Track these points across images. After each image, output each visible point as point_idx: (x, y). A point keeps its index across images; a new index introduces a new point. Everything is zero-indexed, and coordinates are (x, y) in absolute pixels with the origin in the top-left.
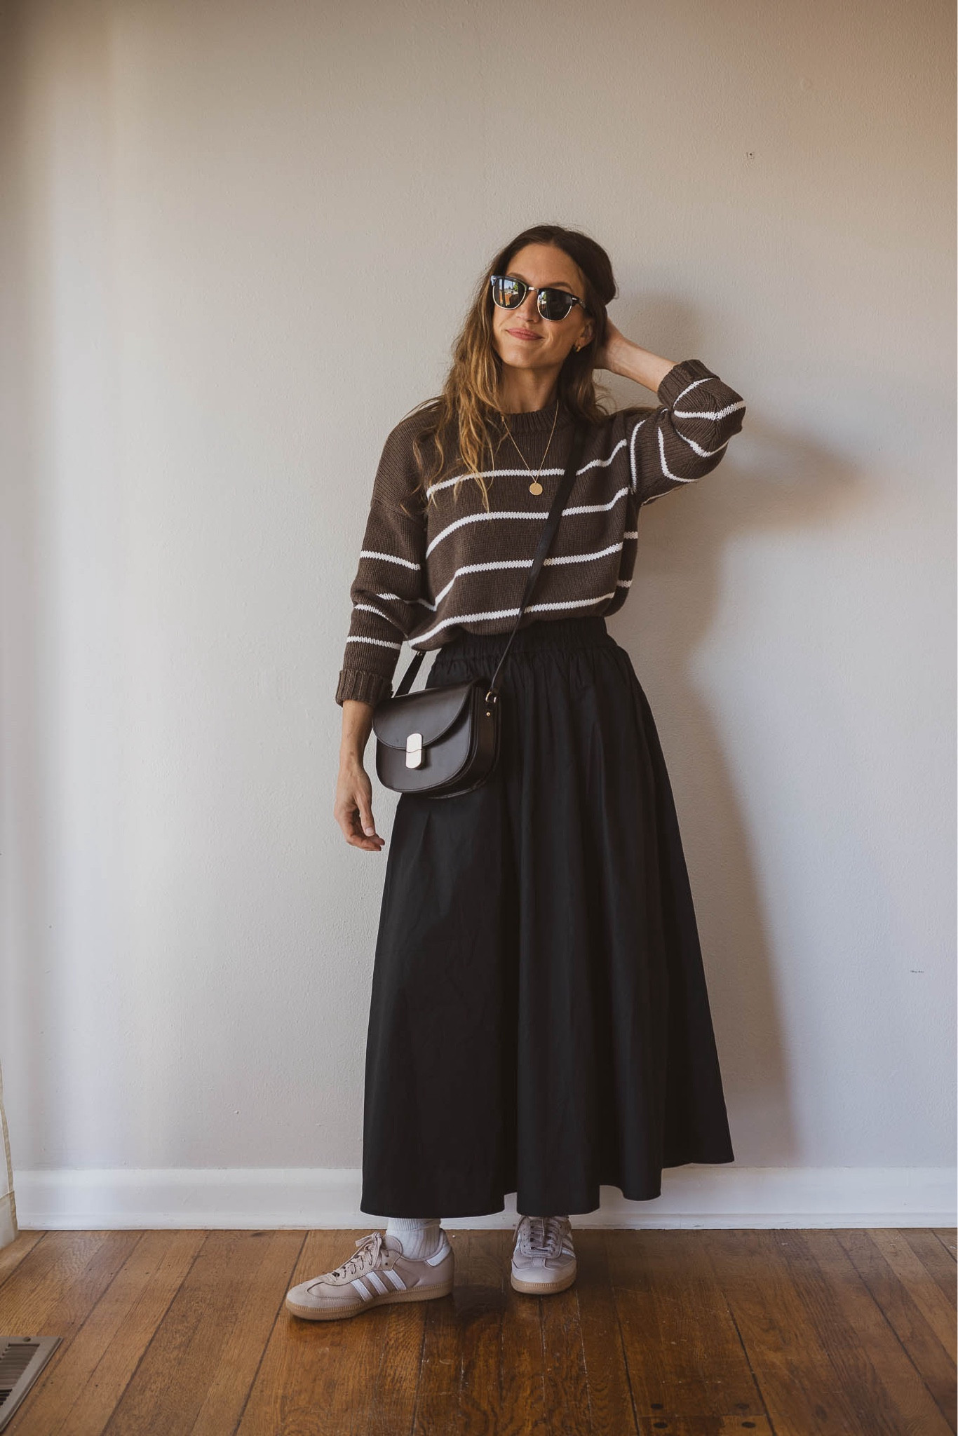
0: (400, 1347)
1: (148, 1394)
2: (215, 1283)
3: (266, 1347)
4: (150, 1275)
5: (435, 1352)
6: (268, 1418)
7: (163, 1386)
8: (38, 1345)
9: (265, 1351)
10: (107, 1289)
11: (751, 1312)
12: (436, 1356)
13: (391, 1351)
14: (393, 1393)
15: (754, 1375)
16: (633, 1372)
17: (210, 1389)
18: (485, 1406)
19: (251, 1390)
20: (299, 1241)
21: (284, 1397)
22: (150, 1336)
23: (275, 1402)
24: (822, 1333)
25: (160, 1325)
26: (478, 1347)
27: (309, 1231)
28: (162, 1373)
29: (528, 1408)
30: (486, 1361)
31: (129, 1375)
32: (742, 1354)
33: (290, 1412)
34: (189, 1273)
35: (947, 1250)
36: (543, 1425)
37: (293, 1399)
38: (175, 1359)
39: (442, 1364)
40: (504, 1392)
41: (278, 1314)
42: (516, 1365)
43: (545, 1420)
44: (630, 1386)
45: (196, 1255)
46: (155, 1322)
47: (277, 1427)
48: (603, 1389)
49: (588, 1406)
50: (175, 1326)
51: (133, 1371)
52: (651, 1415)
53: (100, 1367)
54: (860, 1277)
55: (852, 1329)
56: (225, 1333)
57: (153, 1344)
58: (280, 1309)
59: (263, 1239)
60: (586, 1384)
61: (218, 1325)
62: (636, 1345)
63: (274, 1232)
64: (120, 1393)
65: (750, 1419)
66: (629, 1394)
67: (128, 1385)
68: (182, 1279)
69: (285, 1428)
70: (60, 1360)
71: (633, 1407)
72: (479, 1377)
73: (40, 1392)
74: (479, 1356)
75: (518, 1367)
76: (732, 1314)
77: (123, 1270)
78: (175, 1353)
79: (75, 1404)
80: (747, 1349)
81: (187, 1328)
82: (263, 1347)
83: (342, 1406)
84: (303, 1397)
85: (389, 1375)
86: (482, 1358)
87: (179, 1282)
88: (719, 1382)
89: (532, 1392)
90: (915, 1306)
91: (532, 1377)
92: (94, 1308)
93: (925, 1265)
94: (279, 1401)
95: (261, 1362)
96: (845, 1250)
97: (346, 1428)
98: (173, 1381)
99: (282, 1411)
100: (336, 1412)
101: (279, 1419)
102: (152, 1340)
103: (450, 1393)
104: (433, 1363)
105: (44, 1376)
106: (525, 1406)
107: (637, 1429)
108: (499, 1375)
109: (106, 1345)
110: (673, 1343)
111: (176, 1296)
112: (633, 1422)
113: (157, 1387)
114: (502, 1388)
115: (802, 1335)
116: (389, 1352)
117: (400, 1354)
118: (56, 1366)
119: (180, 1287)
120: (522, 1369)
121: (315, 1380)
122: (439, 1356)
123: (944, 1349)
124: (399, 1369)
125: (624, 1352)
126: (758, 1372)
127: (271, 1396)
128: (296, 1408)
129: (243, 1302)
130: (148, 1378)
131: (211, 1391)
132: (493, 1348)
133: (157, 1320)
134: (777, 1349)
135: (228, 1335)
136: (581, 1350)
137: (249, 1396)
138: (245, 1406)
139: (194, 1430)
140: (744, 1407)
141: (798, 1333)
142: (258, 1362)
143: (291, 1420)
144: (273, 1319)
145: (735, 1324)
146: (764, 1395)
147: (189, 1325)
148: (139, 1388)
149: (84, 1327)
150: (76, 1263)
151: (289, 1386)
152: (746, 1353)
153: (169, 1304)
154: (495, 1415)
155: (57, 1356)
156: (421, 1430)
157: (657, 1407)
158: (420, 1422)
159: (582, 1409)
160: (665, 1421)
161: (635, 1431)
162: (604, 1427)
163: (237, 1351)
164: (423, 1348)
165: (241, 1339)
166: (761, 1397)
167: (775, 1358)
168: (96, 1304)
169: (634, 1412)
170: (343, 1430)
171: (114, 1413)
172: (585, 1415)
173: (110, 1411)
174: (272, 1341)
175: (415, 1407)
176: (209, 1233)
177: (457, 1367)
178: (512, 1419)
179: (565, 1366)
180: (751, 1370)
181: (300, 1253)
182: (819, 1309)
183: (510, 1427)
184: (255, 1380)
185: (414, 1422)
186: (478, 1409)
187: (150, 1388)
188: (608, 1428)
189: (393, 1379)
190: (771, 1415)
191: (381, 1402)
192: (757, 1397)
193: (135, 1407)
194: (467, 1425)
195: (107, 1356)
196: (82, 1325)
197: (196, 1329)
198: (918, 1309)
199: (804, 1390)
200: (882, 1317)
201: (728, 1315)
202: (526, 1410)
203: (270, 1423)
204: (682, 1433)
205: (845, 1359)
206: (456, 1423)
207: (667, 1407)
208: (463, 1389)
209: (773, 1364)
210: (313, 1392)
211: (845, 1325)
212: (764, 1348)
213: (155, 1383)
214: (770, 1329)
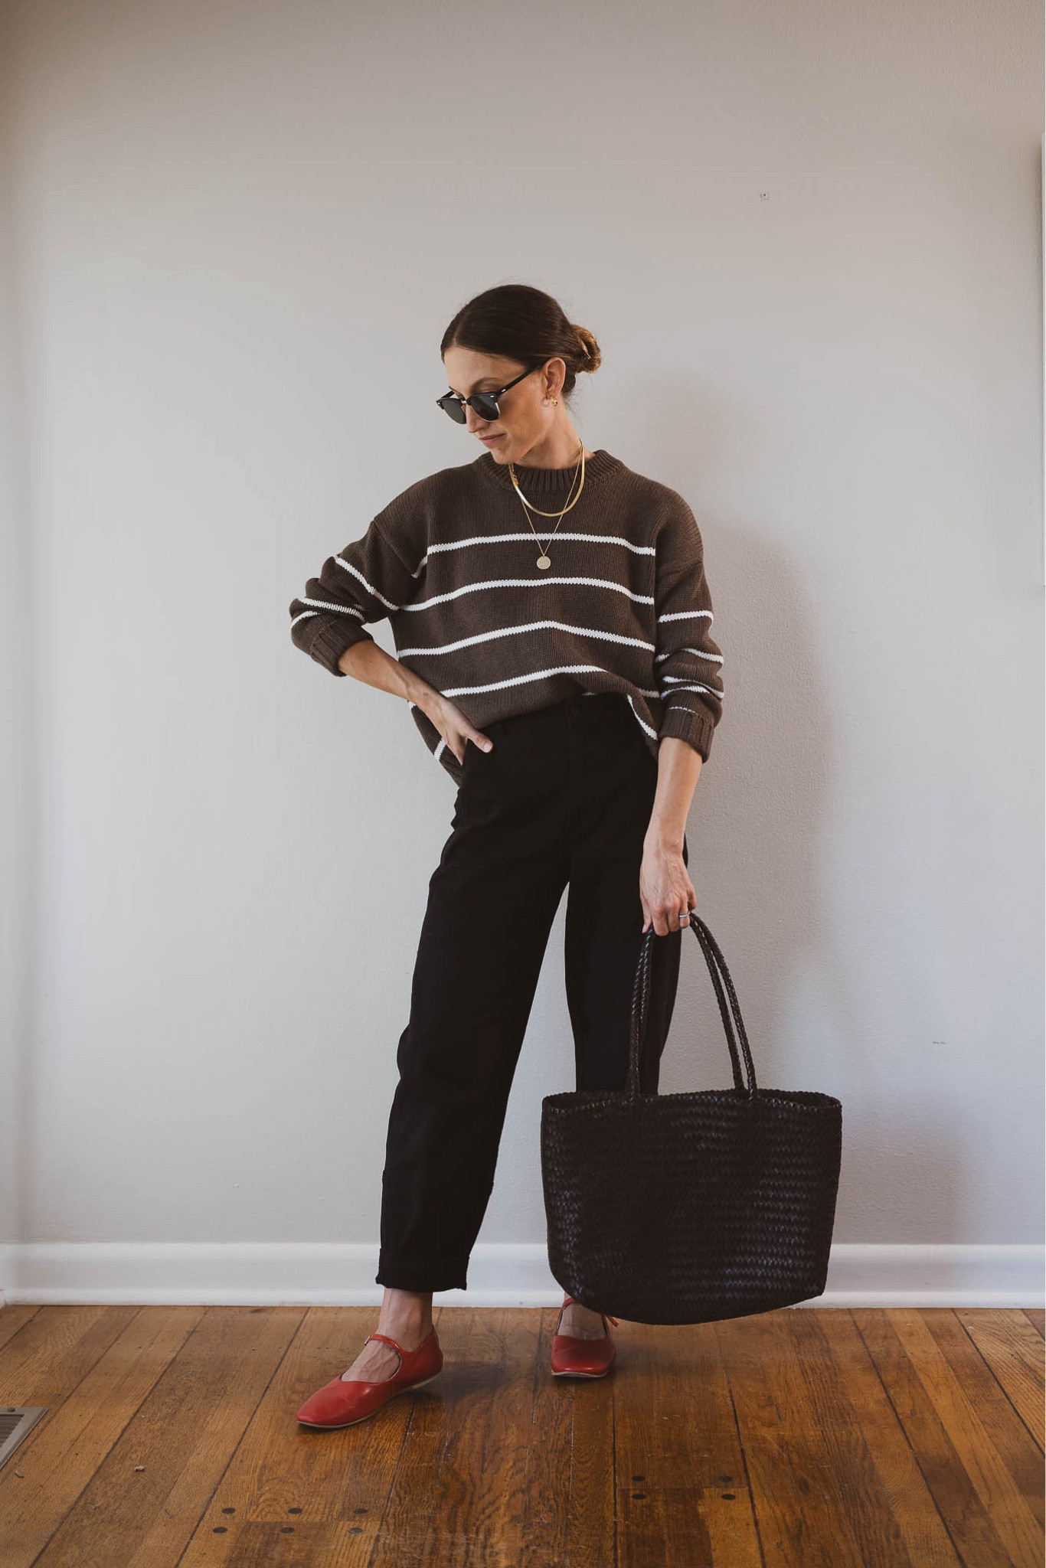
0: (387, 1421)
1: (128, 1463)
2: (208, 1357)
3: (252, 1419)
4: (142, 1350)
5: (422, 1425)
6: (245, 1487)
7: (143, 1456)
8: (22, 1416)
9: (249, 1423)
10: (97, 1362)
11: (750, 1390)
12: (422, 1429)
13: (378, 1424)
14: (374, 1464)
15: (742, 1450)
16: (619, 1445)
18: (465, 1477)
19: (231, 1460)
20: (299, 1317)
21: (264, 1467)
22: (134, 1409)
23: (254, 1471)
24: (819, 1410)
25: (146, 1399)
26: (466, 1420)
27: (309, 1308)
28: (143, 1443)
29: (508, 1479)
30: (472, 1434)
31: (111, 1445)
32: (734, 1429)
33: (267, 1481)
34: (182, 1347)
35: (966, 1331)
36: (521, 1495)
37: (271, 1468)
38: (158, 1430)
39: (427, 1437)
40: (486, 1465)
41: (268, 1388)
42: (502, 1438)
43: (523, 1491)
44: (614, 1459)
45: (192, 1330)
46: (141, 1395)
47: (253, 1495)
48: (586, 1462)
49: (569, 1478)
50: (163, 1398)
51: (115, 1441)
52: (631, 1487)
53: (82, 1438)
54: (870, 1356)
55: (851, 1405)
56: (212, 1406)
57: (138, 1414)
58: (270, 1383)
59: (263, 1316)
60: (571, 1457)
61: (206, 1398)
62: (628, 1420)
63: (274, 1308)
64: (100, 1462)
65: (732, 1491)
66: (612, 1467)
67: (109, 1454)
68: (174, 1355)
69: (260, 1497)
70: (42, 1430)
71: (615, 1479)
72: (463, 1450)
73: (19, 1461)
74: (466, 1429)
75: (504, 1439)
76: (730, 1391)
77: (115, 1344)
78: (160, 1423)
79: (53, 1472)
80: (740, 1425)
81: (174, 1400)
82: (249, 1418)
83: (321, 1475)
84: (282, 1467)
85: (373, 1447)
86: (468, 1431)
87: (171, 1356)
88: (706, 1456)
89: (514, 1464)
90: (921, 1385)
91: (517, 1449)
92: (82, 1381)
93: (941, 1346)
94: (258, 1470)
95: (244, 1433)
96: (858, 1329)
97: (322, 1497)
98: (154, 1451)
99: (259, 1480)
100: (314, 1481)
101: (256, 1488)
102: (138, 1411)
103: (431, 1464)
104: (418, 1435)
105: (25, 1445)
106: (506, 1477)
107: (615, 1500)
108: (483, 1448)
109: (91, 1416)
110: (666, 1418)
111: (166, 1369)
112: (613, 1493)
113: (137, 1456)
114: (484, 1461)
115: (799, 1412)
117: (386, 1428)
118: (38, 1435)
119: (171, 1363)
120: (508, 1442)
121: (296, 1451)
122: (425, 1429)
124: (383, 1441)
125: (614, 1427)
126: (747, 1447)
127: (249, 1467)
128: (274, 1476)
129: (234, 1376)
130: (129, 1447)
131: (192, 1460)
132: (481, 1422)
133: (144, 1393)
134: (771, 1425)
135: (214, 1408)
136: (571, 1424)
137: (228, 1466)
138: (223, 1475)
139: (170, 1497)
140: (727, 1479)
141: (795, 1411)
142: (241, 1433)
143: (267, 1488)
144: (263, 1392)
145: (732, 1400)
146: (750, 1468)
147: (176, 1397)
148: (119, 1457)
149: (71, 1399)
150: (69, 1337)
151: (269, 1456)
152: (738, 1429)
153: (158, 1378)
154: (474, 1485)
155: (41, 1426)
156: (397, 1499)
157: (638, 1479)
158: (397, 1492)
159: (563, 1481)
160: (644, 1493)
161: (613, 1501)
162: (583, 1498)
163: (221, 1423)
164: (409, 1422)
165: (227, 1411)
166: (746, 1471)
167: (768, 1433)
168: (85, 1377)
169: (615, 1483)
170: (319, 1499)
171: (91, 1480)
172: (564, 1487)
173: (86, 1479)
174: (257, 1415)
175: (394, 1478)
176: (208, 1309)
177: (442, 1440)
178: (489, 1490)
179: (552, 1439)
180: (741, 1445)
181: (299, 1329)
182: (821, 1386)
183: (487, 1497)
184: (236, 1450)
185: (391, 1491)
186: (457, 1480)
187: (130, 1458)
188: (586, 1499)
189: (376, 1450)
190: (753, 1488)
191: (361, 1473)
192: (742, 1470)
193: (113, 1475)
194: (444, 1496)
195: (91, 1426)
196: (69, 1397)
197: (183, 1400)
198: (923, 1388)
199: (791, 1464)
200: (884, 1395)
201: (726, 1392)
202: (506, 1480)
203: (246, 1492)
204: (660, 1504)
205: (838, 1435)
206: (433, 1493)
207: (648, 1480)
208: (444, 1460)
209: (764, 1440)
210: (293, 1463)
211: (844, 1402)
212: (757, 1423)
213: (135, 1452)
214: (767, 1405)
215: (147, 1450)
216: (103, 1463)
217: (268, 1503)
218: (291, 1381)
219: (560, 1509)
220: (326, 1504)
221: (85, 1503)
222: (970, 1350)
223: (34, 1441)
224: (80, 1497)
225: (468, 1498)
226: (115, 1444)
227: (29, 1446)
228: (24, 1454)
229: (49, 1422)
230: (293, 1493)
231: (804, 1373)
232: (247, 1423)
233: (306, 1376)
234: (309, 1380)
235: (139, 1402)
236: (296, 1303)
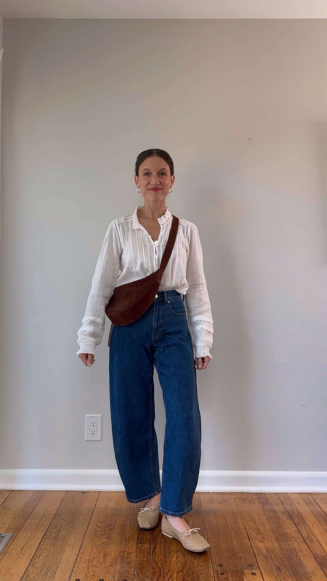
0: (130, 539)
1: (41, 558)
2: (68, 512)
3: (84, 539)
4: (46, 508)
5: (143, 541)
6: (83, 569)
7: (46, 555)
8: (4, 537)
9: (83, 540)
10: (30, 514)
11: (251, 526)
12: (143, 543)
13: (127, 541)
14: (127, 559)
15: (254, 553)
17: (63, 556)
18: (160, 565)
19: (77, 557)
20: (97, 495)
21: (89, 560)
23: (86, 562)
24: (276, 535)
25: (47, 529)
26: (157, 540)
27: (100, 491)
28: (46, 549)
29: (175, 565)
31: (35, 549)
32: (249, 544)
33: (90, 567)
34: (59, 508)
35: (316, 502)
36: (181, 573)
37: (92, 560)
38: (52, 543)
39: (145, 547)
40: (167, 559)
41: (89, 525)
42: (171, 547)
43: (181, 571)
44: (211, 557)
45: (62, 500)
46: (46, 528)
47: (86, 573)
49: (196, 565)
50: (53, 530)
52: (219, 569)
53: (25, 546)
54: (288, 512)
55: (286, 533)
56: (70, 533)
57: (44, 537)
58: (89, 523)
59: (85, 494)
60: (195, 556)
61: (67, 529)
62: (212, 539)
63: (89, 492)
65: (254, 571)
66: (211, 560)
67: (34, 554)
69: (89, 574)
70: (11, 543)
71: (212, 566)
72: (158, 552)
73: (3, 557)
76: (245, 527)
77: (37, 506)
78: (52, 540)
79: (15, 562)
80: (251, 542)
81: (57, 530)
83: (109, 564)
84: (95, 560)
85: (126, 551)
86: (159, 544)
87: (55, 512)
88: (242, 555)
89: (176, 559)
90: (307, 524)
91: (176, 552)
92: (25, 522)
93: (309, 508)
94: (87, 562)
96: (281, 501)
97: (111, 574)
98: (50, 553)
99: (88, 566)
100: (107, 566)
101: (87, 570)
102: (44, 535)
103: (147, 559)
104: (142, 546)
106: (174, 565)
107: (214, 575)
108: (165, 551)
109: (28, 537)
110: (225, 539)
111: (54, 517)
112: (213, 572)
113: (44, 555)
114: (166, 558)
115: (269, 536)
116: (126, 541)
117: (130, 542)
118: (10, 546)
119: (55, 514)
120: (173, 549)
121: (100, 553)
122: (144, 543)
123: (319, 542)
124: (130, 549)
126: (255, 551)
127: (84, 560)
128: (93, 564)
129: (77, 520)
130: (41, 551)
131: (64, 557)
134: (261, 542)
135: (70, 534)
137: (77, 560)
138: (75, 563)
140: (251, 566)
141: (268, 536)
142: (81, 545)
143: (91, 570)
144: (87, 527)
145: (246, 531)
146: (258, 561)
147: (58, 529)
148: (38, 556)
149: (21, 529)
150: (21, 503)
151: (91, 555)
152: (251, 543)
153: (51, 520)
154: (164, 569)
155: (11, 542)
156: (137, 575)
157: (221, 565)
158: (137, 571)
159: (194, 566)
160: (224, 572)
162: (202, 574)
163: (73, 540)
164: (138, 540)
165: (75, 535)
167: (261, 545)
168: (26, 520)
169: (213, 568)
170: (109, 574)
171: (28, 566)
172: (195, 569)
173: (26, 566)
174: (86, 536)
175: (135, 565)
176: (67, 492)
177: (150, 548)
178: (169, 570)
180: (253, 550)
181: (97, 500)
182: (275, 525)
183: (169, 574)
184: (79, 552)
185: (135, 571)
186: (157, 566)
187: (42, 556)
188: (204, 575)
189: (128, 553)
190: (261, 570)
191: (123, 563)
192: (255, 561)
193: (36, 564)
194: (153, 573)
195: (28, 542)
196: (20, 529)
197: (60, 531)
198: (308, 526)
199: (272, 558)
200: (296, 529)
201: (243, 527)
202: (174, 566)
203: (83, 571)
204: (230, 577)
205: (285, 546)
206: (149, 572)
207: (224, 566)
208: (152, 557)
209: (260, 548)
210: (99, 558)
211: (284, 531)
212: (257, 541)
213: (44, 553)
214: (258, 533)
215: (48, 552)
216: (32, 558)
217: (91, 577)
218: (96, 522)
219: (195, 579)
220: (112, 577)
221: (26, 577)
222: (320, 510)
223: (8, 548)
224: (24, 574)
225: (162, 575)
226: (37, 549)
227: (7, 551)
228: (5, 554)
229: (14, 540)
230: (100, 572)
231: (268, 519)
232: (82, 541)
233: (101, 520)
234: (102, 522)
235: (45, 531)
236: (96, 490)
